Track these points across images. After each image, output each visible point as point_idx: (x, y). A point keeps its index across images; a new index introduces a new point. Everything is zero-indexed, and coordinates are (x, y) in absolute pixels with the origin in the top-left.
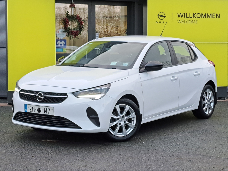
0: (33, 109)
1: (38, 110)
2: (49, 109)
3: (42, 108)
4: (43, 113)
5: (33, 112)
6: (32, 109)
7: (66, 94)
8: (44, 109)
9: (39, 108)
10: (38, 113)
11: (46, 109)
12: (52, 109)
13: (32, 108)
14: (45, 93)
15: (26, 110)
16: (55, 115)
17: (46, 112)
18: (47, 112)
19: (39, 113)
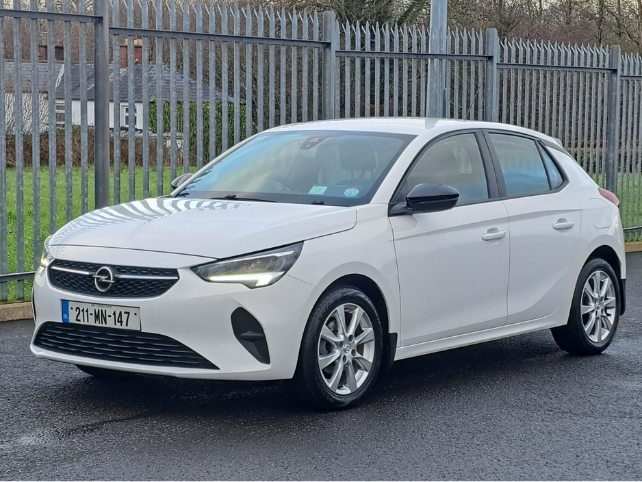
0: (85, 313)
1: (97, 317)
2: (128, 313)
3: (110, 311)
4: (110, 323)
5: (86, 323)
6: (81, 313)
7: (174, 272)
8: (114, 314)
9: (102, 311)
10: (98, 324)
11: (121, 312)
12: (135, 314)
13: (83, 311)
14: (119, 269)
15: (65, 316)
16: (142, 331)
17: (118, 321)
18: (121, 322)
19: (101, 325)
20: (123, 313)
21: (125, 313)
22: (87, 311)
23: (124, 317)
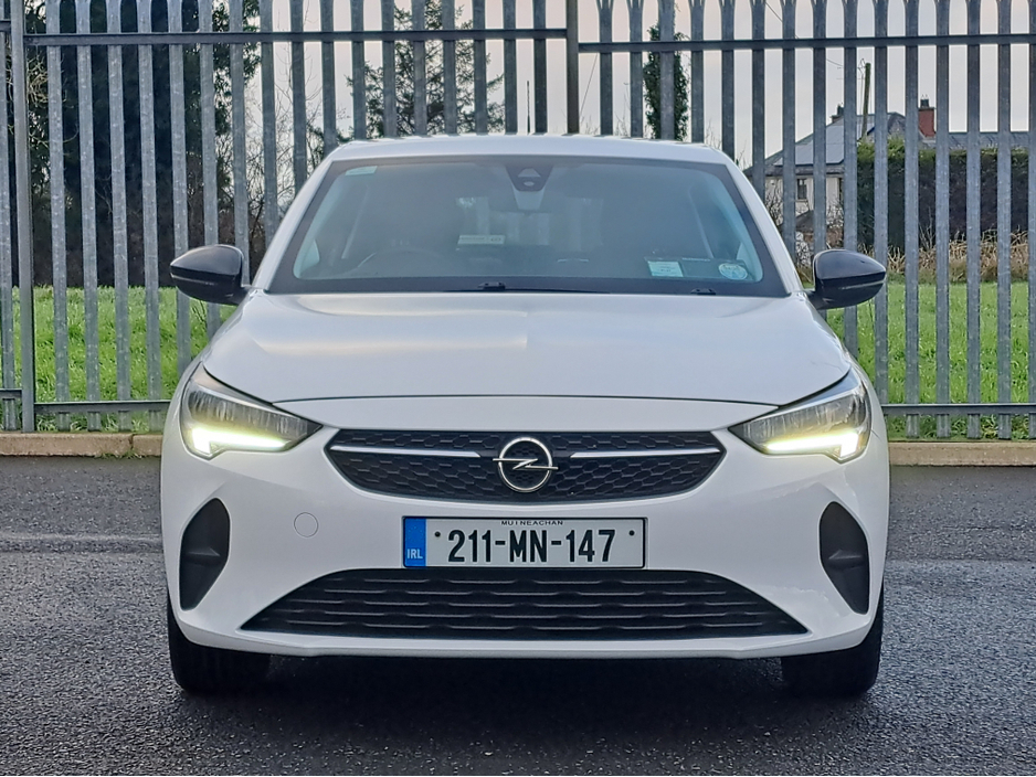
0: (482, 544)
1: (517, 547)
2: (611, 533)
3: (556, 532)
4: (558, 558)
5: (481, 562)
6: (468, 543)
7: (706, 438)
8: (571, 537)
9: (533, 533)
10: (518, 562)
11: (589, 533)
12: (632, 533)
13: (474, 536)
15: (413, 553)
16: (649, 567)
17: (581, 552)
18: (590, 554)
19: (528, 564)
20: (595, 534)
21: (601, 532)
22: (487, 537)
23: (599, 542)
